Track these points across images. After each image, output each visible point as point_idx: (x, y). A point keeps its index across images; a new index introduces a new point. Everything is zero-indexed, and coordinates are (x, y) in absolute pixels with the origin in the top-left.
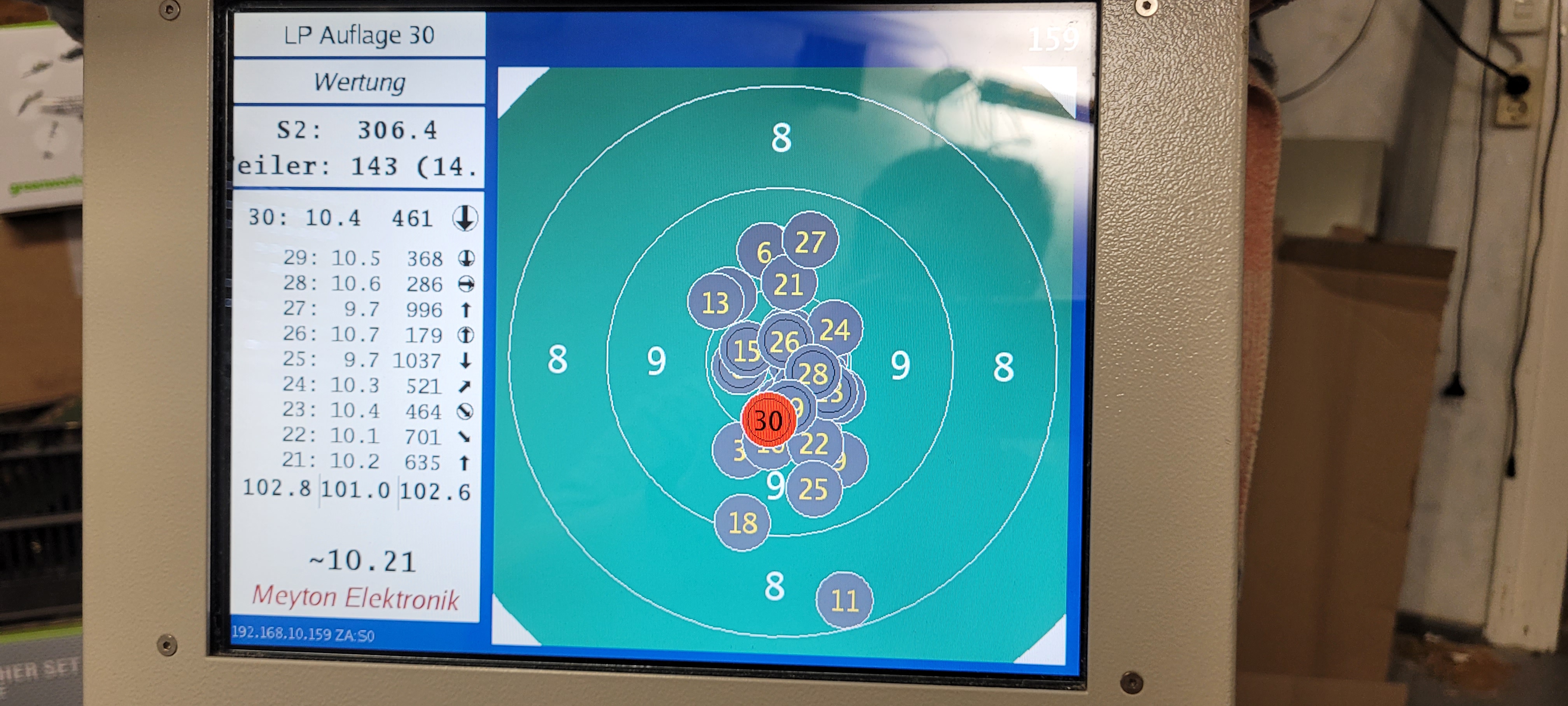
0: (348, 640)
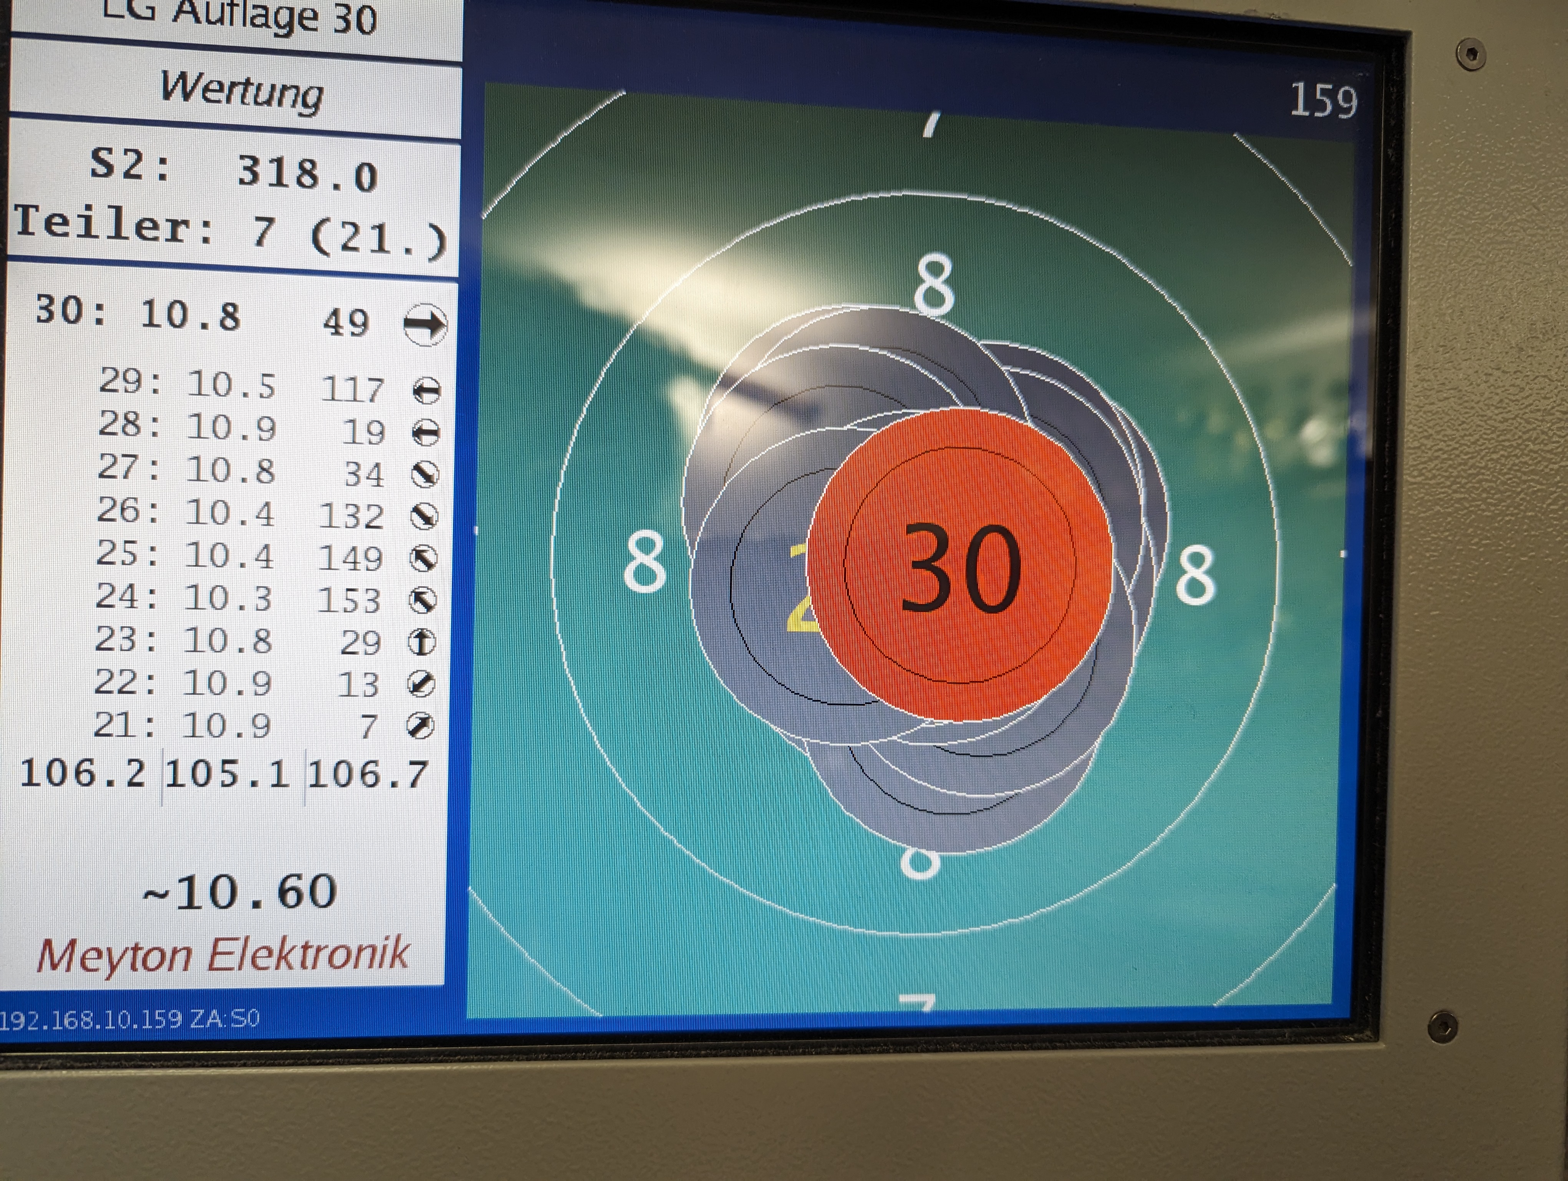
0: (214, 1025)
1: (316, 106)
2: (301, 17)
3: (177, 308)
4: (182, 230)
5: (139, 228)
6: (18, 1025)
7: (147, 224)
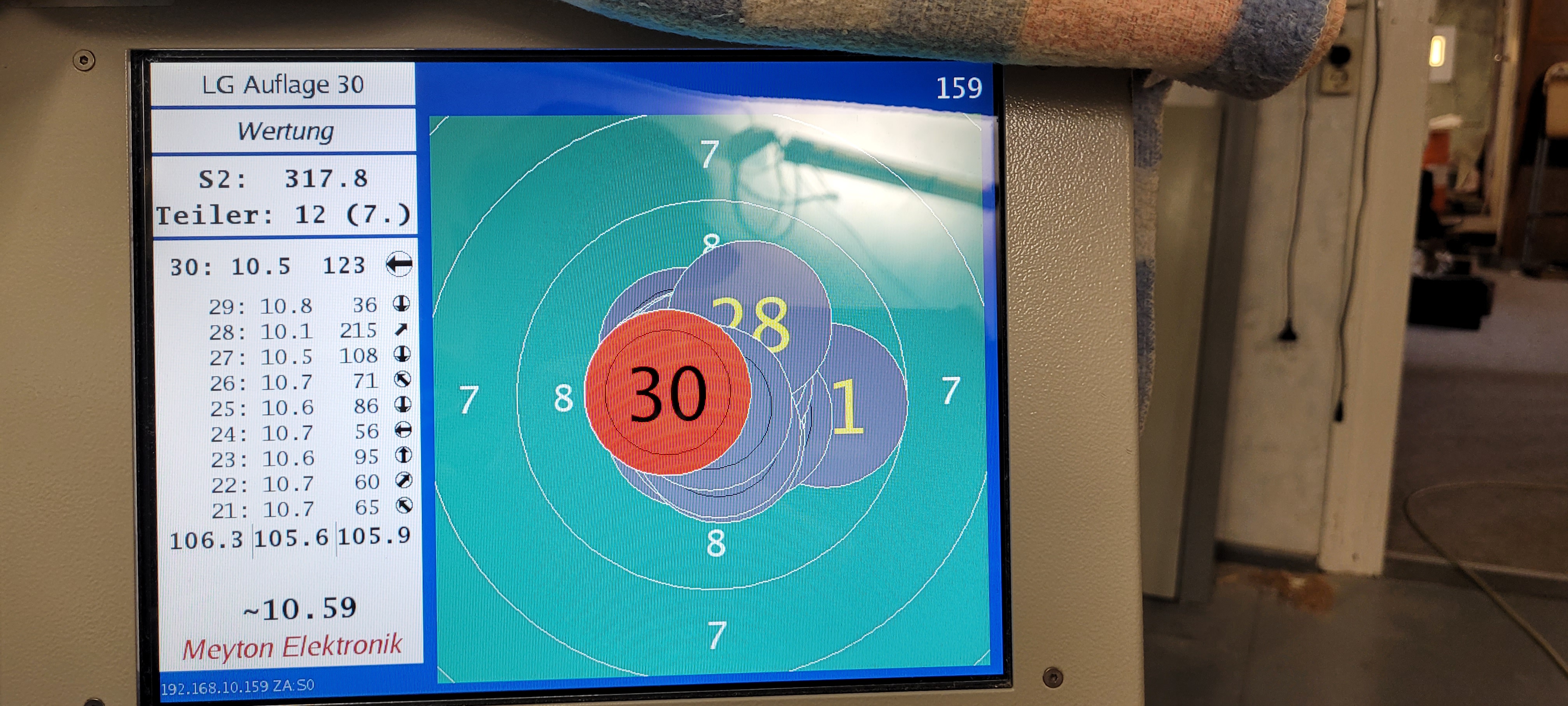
0: (288, 689)
1: (330, 137)
2: (319, 86)
3: (253, 263)
4: (254, 216)
5: (229, 217)
6: (173, 692)
7: (234, 214)
